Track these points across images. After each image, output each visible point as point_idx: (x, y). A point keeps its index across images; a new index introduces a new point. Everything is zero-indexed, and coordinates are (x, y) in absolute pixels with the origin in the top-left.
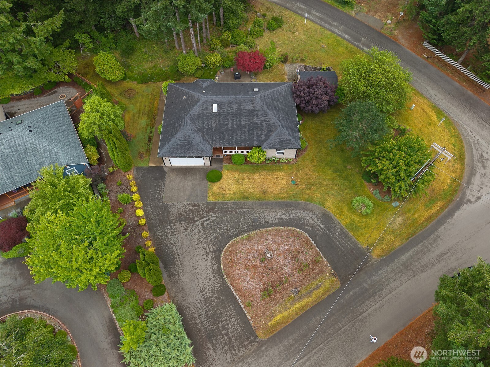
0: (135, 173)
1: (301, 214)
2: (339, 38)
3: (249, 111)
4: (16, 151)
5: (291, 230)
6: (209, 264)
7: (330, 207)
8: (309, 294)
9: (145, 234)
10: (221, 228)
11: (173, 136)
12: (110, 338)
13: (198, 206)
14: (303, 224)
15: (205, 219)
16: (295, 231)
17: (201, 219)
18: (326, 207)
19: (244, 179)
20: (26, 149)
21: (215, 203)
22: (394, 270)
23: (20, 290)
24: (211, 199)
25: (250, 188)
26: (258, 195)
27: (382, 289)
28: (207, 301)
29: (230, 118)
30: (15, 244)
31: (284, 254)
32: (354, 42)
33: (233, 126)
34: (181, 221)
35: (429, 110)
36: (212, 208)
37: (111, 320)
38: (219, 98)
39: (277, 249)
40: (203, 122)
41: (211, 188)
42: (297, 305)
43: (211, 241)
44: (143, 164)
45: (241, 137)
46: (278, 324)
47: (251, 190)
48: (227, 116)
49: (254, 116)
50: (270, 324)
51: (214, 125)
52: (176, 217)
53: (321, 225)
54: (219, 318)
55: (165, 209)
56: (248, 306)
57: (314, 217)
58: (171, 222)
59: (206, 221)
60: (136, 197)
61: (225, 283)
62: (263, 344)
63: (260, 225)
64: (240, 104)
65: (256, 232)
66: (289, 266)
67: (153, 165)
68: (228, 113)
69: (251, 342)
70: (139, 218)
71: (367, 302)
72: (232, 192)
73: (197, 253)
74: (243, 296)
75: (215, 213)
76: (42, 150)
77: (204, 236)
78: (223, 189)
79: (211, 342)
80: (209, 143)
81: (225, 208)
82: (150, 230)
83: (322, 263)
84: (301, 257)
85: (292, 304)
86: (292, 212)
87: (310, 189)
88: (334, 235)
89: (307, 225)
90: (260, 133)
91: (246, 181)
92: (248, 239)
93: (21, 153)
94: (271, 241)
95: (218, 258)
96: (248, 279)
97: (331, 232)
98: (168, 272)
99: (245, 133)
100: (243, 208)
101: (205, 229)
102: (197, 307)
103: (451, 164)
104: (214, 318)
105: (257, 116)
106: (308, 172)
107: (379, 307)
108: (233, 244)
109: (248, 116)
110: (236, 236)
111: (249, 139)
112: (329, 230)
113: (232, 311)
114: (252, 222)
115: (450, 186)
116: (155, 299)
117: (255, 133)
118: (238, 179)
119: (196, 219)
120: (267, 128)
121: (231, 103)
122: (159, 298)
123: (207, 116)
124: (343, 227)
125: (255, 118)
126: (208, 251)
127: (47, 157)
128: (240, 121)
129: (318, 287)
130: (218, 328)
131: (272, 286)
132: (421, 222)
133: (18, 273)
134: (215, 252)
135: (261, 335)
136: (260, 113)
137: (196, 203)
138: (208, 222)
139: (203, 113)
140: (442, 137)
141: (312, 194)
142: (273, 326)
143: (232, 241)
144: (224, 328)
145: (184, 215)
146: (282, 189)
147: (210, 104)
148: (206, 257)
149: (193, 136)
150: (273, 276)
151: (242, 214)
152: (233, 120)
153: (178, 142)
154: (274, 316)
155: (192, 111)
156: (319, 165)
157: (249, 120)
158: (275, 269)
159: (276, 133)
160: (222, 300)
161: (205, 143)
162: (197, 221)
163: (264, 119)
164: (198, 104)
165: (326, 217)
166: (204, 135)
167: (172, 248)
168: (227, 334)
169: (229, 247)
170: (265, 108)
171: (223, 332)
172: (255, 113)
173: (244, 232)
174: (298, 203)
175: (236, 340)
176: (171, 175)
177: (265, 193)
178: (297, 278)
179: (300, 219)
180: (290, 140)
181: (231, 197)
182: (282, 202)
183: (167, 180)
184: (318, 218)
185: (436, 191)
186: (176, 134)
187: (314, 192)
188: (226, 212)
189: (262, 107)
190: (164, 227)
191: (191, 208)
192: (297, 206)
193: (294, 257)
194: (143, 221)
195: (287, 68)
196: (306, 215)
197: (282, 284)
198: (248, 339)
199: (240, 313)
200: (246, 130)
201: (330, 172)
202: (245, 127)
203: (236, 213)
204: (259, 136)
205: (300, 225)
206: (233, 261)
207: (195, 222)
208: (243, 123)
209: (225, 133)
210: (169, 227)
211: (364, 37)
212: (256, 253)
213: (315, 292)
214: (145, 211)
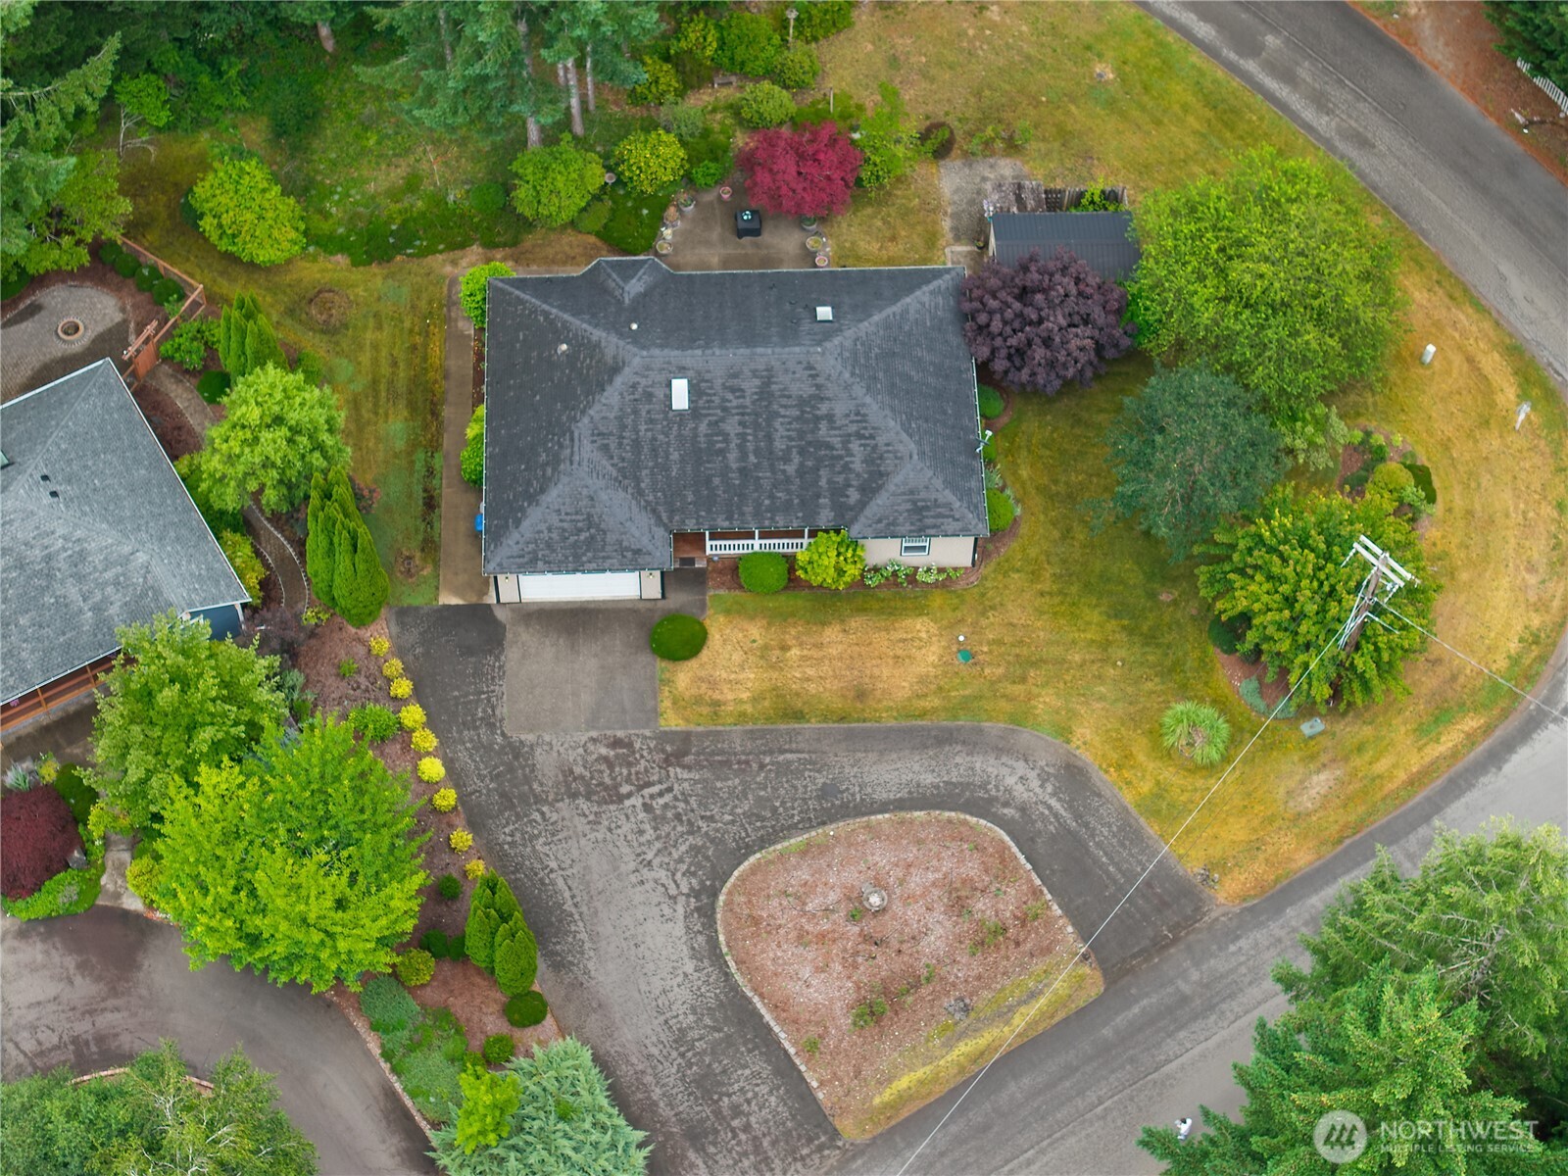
0: (395, 629)
1: (986, 766)
2: (1171, 37)
3: (802, 402)
4: (21, 565)
5: (950, 821)
6: (679, 929)
7: (1088, 741)
8: (1004, 1015)
9: (462, 838)
10: (711, 819)
11: (532, 498)
12: (395, 1142)
13: (630, 745)
14: (992, 800)
15: (655, 789)
16: (965, 823)
17: (640, 788)
18: (1076, 741)
19: (785, 648)
20: (48, 558)
21: (686, 736)
22: (1279, 940)
23: (91, 1012)
24: (672, 721)
25: (808, 680)
26: (837, 704)
27: (1232, 996)
28: (680, 1038)
29: (731, 427)
30: (50, 873)
31: (923, 895)
32: (1232, 56)
33: (744, 456)
34: (574, 796)
35: (1493, 364)
36: (677, 749)
37: (390, 1094)
38: (694, 357)
39: (902, 882)
40: (637, 444)
41: (669, 682)
42: (965, 1048)
43: (681, 860)
44: (417, 600)
45: (772, 497)
46: (903, 1099)
47: (812, 688)
48: (722, 420)
49: (817, 419)
50: (877, 1101)
51: (675, 456)
52: (557, 784)
53: (1053, 802)
54: (721, 1084)
55: (516, 757)
56: (811, 1048)
57: (1032, 775)
58: (538, 800)
59: (661, 794)
60: (413, 715)
61: (735, 988)
62: (858, 1151)
63: (845, 806)
64: (768, 379)
65: (830, 830)
66: (938, 933)
67: (455, 601)
68: (725, 409)
69: (820, 1148)
70: (432, 786)
71: (1182, 1034)
72: (745, 696)
73: (638, 898)
74: (793, 1023)
75: (689, 768)
76: (97, 559)
77: (658, 845)
78: (713, 684)
79: (701, 1150)
80: (659, 518)
81: (722, 752)
82: (473, 826)
83: (1049, 923)
84: (981, 905)
85: (949, 1045)
86: (958, 760)
87: (1023, 680)
88: (1093, 836)
89: (1006, 804)
90: (840, 479)
91: (795, 652)
92: (805, 852)
93: (37, 574)
94: (881, 857)
95: (707, 913)
96: (806, 972)
97: (1086, 825)
98: (549, 955)
99: (788, 480)
100: (782, 751)
101: (657, 821)
102: (649, 1056)
103: (1532, 580)
104: (706, 1086)
105: (830, 418)
106: (1016, 615)
107: (1219, 1046)
108: (754, 870)
109: (798, 419)
110: (763, 843)
111: (803, 503)
112: (1077, 817)
113: (759, 1065)
114: (819, 798)
115: (1515, 661)
116: (517, 1033)
117: (823, 483)
118: (766, 647)
119: (625, 789)
120: (868, 461)
121: (735, 376)
122: (529, 1031)
123: (651, 421)
124: (1125, 809)
125: (823, 425)
126: (673, 891)
127: (116, 583)
128: (769, 438)
129: (1033, 995)
130: (717, 1113)
131: (886, 992)
132: (1391, 786)
133: (70, 962)
134: (696, 894)
135: (850, 1129)
136: (840, 409)
137: (620, 734)
138: (667, 798)
139: (635, 412)
140: (1523, 476)
141: (1030, 696)
142: (886, 1106)
143: (752, 859)
144: (736, 1111)
145: (582, 777)
146: (922, 680)
147: (661, 378)
148: (667, 911)
149: (604, 496)
150: (885, 964)
151: (783, 769)
152: (742, 436)
153: (554, 520)
154: (890, 1080)
155: (597, 407)
156: (1060, 592)
157: (801, 434)
158: (895, 945)
159: (897, 479)
160: (728, 1036)
161: (644, 520)
162: (629, 795)
163: (853, 428)
164: (618, 380)
165: (1073, 777)
166: (640, 493)
167: (553, 883)
168: (747, 1128)
169: (742, 879)
170: (859, 390)
171: (735, 1123)
172: (824, 409)
173: (791, 829)
174: (980, 731)
175: (774, 1143)
176: (525, 636)
177: (861, 695)
178: (967, 967)
179: (984, 786)
180: (948, 505)
181: (743, 714)
182: (923, 728)
183: (512, 655)
184: (1044, 780)
185: (1462, 679)
186: (543, 491)
187: (1035, 690)
188: (727, 763)
189: (847, 387)
190: (518, 817)
191: (604, 751)
192: (973, 740)
193: (958, 905)
194: (447, 798)
195: (950, 182)
196: (1005, 771)
197: (916, 985)
198: (810, 1140)
199: (785, 1070)
200: (791, 469)
201: (1095, 616)
202: (787, 460)
203: (762, 766)
204: (838, 492)
205: (982, 807)
206: (756, 921)
207: (621, 798)
208: (779, 445)
209: (716, 481)
210: (536, 816)
211: (1274, 30)
212: (832, 897)
213: (1023, 1009)
214: (448, 764)
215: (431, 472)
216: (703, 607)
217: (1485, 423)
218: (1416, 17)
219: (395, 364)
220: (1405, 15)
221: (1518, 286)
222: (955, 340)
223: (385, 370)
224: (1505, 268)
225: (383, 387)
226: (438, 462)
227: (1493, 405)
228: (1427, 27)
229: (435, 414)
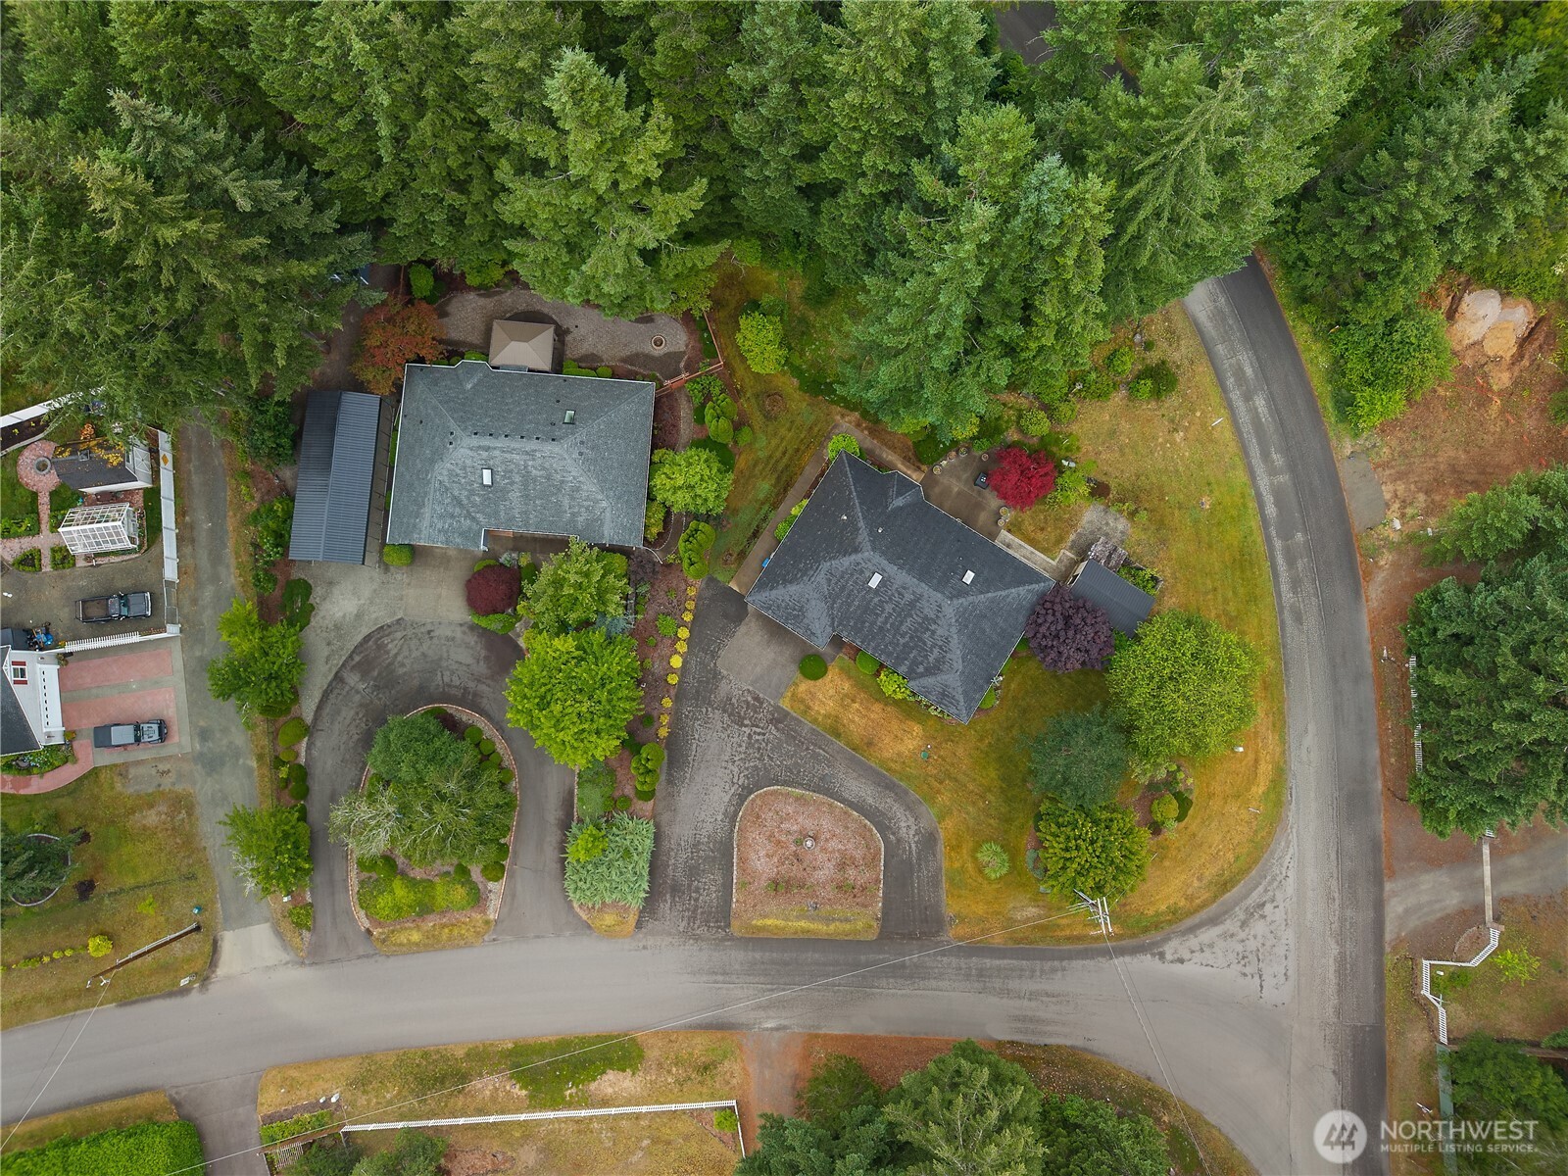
0: (703, 585)
1: (898, 811)
2: (1252, 505)
3: (926, 618)
4: (548, 478)
5: (865, 826)
6: (726, 799)
7: (946, 830)
8: (828, 920)
9: (667, 703)
10: (771, 759)
11: (786, 582)
12: (560, 814)
13: (762, 703)
14: (889, 828)
15: (758, 730)
16: (871, 830)
17: (753, 726)
18: (942, 825)
19: (854, 701)
20: (562, 482)
21: (787, 714)
22: (961, 969)
23: (479, 681)
24: (785, 704)
25: (853, 722)
26: (857, 742)
27: (923, 979)
28: (696, 845)
29: (889, 608)
30: (495, 612)
31: (831, 852)
32: (1274, 533)
33: (885, 623)
34: (724, 711)
35: (1265, 769)
36: (779, 718)
37: (571, 793)
38: (892, 569)
39: (827, 840)
40: (843, 588)
41: (797, 685)
42: (803, 924)
43: (747, 769)
44: (720, 578)
45: (886, 646)
46: (763, 928)
47: (852, 727)
48: (887, 602)
49: (928, 629)
50: (754, 922)
51: (856, 603)
52: (722, 701)
53: (913, 846)
54: (699, 875)
55: (714, 678)
56: (743, 885)
57: (914, 828)
58: (710, 704)
59: (759, 734)
60: (684, 633)
61: (731, 838)
62: (732, 938)
63: (828, 789)
64: (919, 598)
65: (815, 796)
66: (825, 872)
67: (735, 588)
68: (890, 599)
69: (719, 927)
70: (673, 671)
71: (891, 980)
72: (822, 712)
73: (720, 774)
74: (743, 870)
75: (778, 729)
76: (585, 494)
77: (743, 756)
78: (813, 696)
79: (673, 897)
80: (833, 623)
81: (795, 731)
82: (677, 699)
83: (874, 896)
84: (851, 872)
85: (798, 918)
86: (888, 800)
87: (941, 783)
88: (919, 871)
89: (893, 834)
90: (920, 659)
91: (856, 705)
92: (797, 799)
93: (553, 485)
94: (826, 823)
95: (742, 798)
96: (762, 853)
97: (920, 865)
98: (669, 774)
99: (898, 645)
100: (820, 748)
101: (750, 745)
102: (679, 845)
103: (1196, 884)
104: (693, 872)
105: (933, 632)
106: (960, 752)
107: (902, 995)
108: (772, 793)
109: (919, 623)
110: (785, 783)
111: (897, 657)
112: (919, 859)
113: (719, 878)
114: (820, 779)
115: (1157, 915)
116: (635, 800)
117: (912, 656)
118: (846, 695)
119: (746, 722)
120: (937, 660)
121: (904, 588)
122: (640, 802)
123: (856, 583)
124: (941, 869)
125: (929, 633)
126: (735, 781)
127: (587, 509)
128: (901, 623)
129: (847, 920)
130: (690, 886)
131: (788, 882)
132: (1059, 933)
133: (483, 653)
134: (743, 787)
135: (736, 928)
136: (940, 632)
137: (761, 695)
138: (760, 737)
139: (852, 575)
140: (1233, 833)
141: (938, 792)
142: (756, 927)
143: (775, 787)
144: (697, 890)
145: (733, 705)
146: (899, 754)
147: (873, 568)
148: (727, 787)
149: (813, 603)
150: (796, 871)
151: (815, 756)
152: (890, 614)
153: (787, 598)
154: (765, 917)
155: (837, 562)
156: (987, 753)
157: (916, 630)
158: (805, 865)
159: (945, 677)
160: (715, 857)
161: (825, 621)
162: (746, 726)
163: (940, 643)
164: (853, 557)
165: (929, 840)
166: (832, 608)
167: (691, 745)
168: (696, 900)
169: (766, 793)
170: (954, 630)
171: (693, 895)
172: (933, 627)
173: (800, 785)
174: (906, 793)
175: (702, 913)
176: (753, 624)
177: (870, 744)
178: (829, 892)
179: (890, 819)
180: (958, 701)
181: (816, 720)
182: (884, 776)
183: (742, 629)
184: (917, 833)
185: (1128, 908)
186: (790, 582)
187: (943, 790)
188: (795, 738)
189: (950, 625)
190: (697, 706)
191: (749, 699)
192: (900, 795)
193: (842, 866)
194: (673, 679)
195: (1091, 515)
196: (904, 818)
197: (801, 887)
198: (717, 922)
199: (727, 886)
200: (902, 641)
201: (993, 774)
202: (903, 636)
203: (808, 749)
204: (915, 663)
205: (883, 829)
206: (758, 817)
207: (743, 725)
208: (904, 628)
209: (867, 624)
210: (704, 710)
211: (1305, 532)
212: (795, 828)
213: (837, 923)
214: (685, 663)
215: (765, 519)
216: (833, 659)
217: (1237, 796)
218: (1381, 567)
219: (784, 453)
220: (1376, 563)
221: (1309, 740)
222: (1022, 619)
223: (778, 454)
224: (1311, 728)
225: (773, 461)
226: (771, 516)
227: (1248, 790)
228: (1380, 576)
229: (785, 490)
